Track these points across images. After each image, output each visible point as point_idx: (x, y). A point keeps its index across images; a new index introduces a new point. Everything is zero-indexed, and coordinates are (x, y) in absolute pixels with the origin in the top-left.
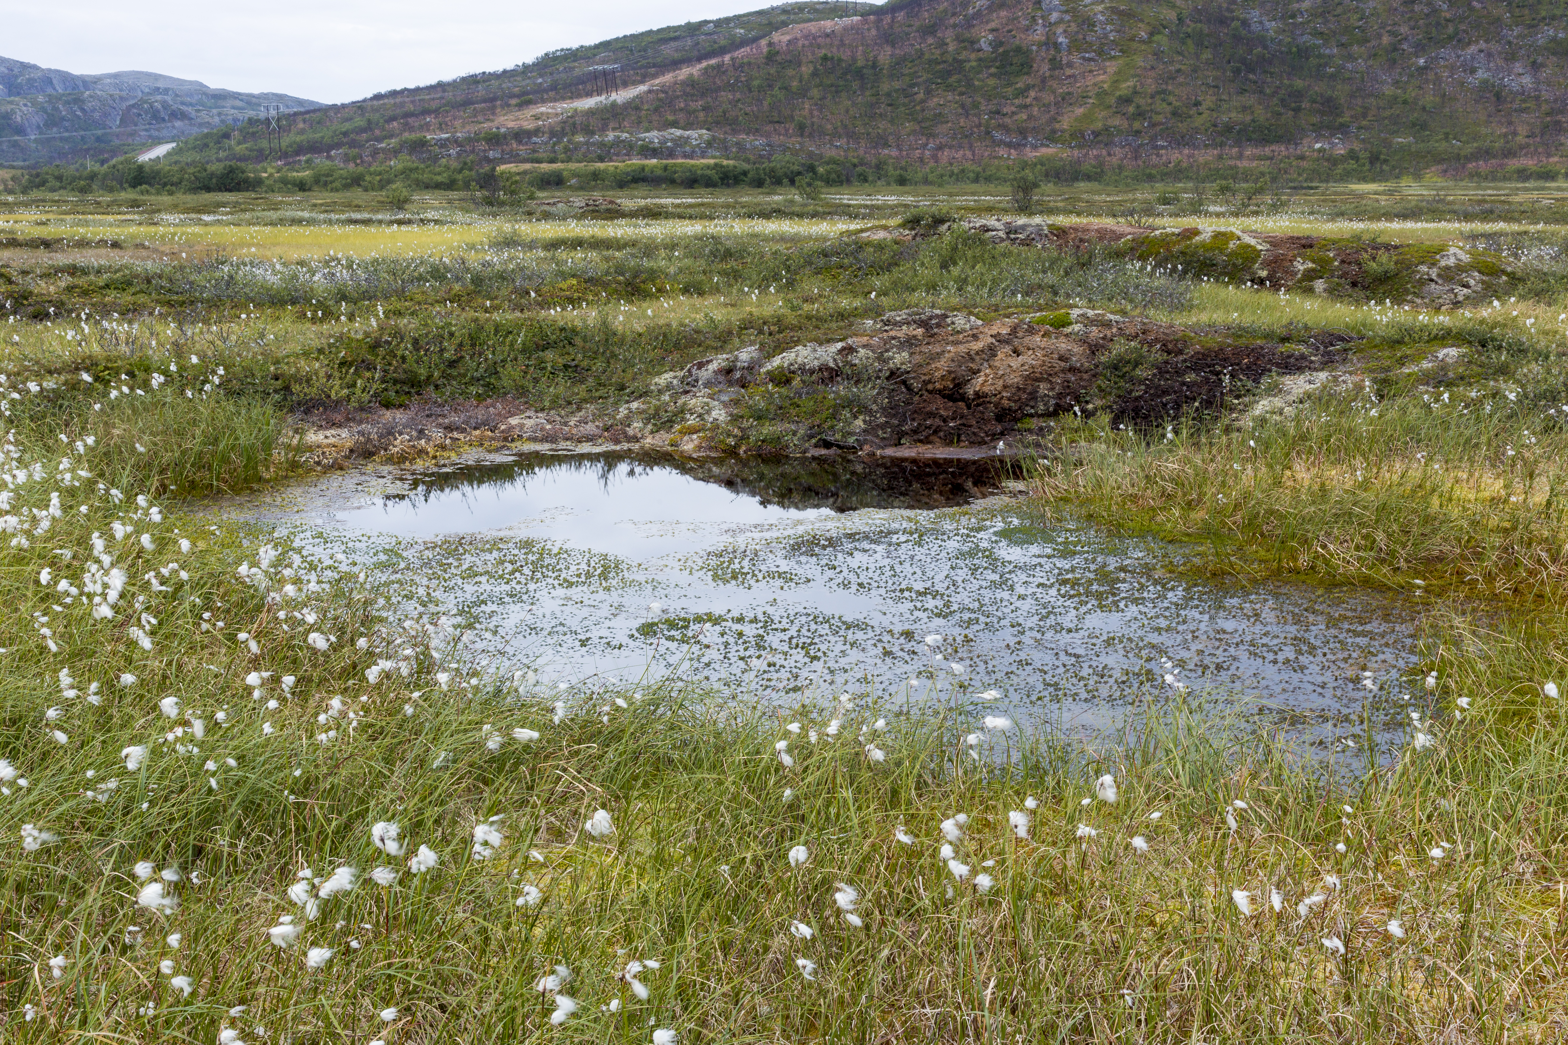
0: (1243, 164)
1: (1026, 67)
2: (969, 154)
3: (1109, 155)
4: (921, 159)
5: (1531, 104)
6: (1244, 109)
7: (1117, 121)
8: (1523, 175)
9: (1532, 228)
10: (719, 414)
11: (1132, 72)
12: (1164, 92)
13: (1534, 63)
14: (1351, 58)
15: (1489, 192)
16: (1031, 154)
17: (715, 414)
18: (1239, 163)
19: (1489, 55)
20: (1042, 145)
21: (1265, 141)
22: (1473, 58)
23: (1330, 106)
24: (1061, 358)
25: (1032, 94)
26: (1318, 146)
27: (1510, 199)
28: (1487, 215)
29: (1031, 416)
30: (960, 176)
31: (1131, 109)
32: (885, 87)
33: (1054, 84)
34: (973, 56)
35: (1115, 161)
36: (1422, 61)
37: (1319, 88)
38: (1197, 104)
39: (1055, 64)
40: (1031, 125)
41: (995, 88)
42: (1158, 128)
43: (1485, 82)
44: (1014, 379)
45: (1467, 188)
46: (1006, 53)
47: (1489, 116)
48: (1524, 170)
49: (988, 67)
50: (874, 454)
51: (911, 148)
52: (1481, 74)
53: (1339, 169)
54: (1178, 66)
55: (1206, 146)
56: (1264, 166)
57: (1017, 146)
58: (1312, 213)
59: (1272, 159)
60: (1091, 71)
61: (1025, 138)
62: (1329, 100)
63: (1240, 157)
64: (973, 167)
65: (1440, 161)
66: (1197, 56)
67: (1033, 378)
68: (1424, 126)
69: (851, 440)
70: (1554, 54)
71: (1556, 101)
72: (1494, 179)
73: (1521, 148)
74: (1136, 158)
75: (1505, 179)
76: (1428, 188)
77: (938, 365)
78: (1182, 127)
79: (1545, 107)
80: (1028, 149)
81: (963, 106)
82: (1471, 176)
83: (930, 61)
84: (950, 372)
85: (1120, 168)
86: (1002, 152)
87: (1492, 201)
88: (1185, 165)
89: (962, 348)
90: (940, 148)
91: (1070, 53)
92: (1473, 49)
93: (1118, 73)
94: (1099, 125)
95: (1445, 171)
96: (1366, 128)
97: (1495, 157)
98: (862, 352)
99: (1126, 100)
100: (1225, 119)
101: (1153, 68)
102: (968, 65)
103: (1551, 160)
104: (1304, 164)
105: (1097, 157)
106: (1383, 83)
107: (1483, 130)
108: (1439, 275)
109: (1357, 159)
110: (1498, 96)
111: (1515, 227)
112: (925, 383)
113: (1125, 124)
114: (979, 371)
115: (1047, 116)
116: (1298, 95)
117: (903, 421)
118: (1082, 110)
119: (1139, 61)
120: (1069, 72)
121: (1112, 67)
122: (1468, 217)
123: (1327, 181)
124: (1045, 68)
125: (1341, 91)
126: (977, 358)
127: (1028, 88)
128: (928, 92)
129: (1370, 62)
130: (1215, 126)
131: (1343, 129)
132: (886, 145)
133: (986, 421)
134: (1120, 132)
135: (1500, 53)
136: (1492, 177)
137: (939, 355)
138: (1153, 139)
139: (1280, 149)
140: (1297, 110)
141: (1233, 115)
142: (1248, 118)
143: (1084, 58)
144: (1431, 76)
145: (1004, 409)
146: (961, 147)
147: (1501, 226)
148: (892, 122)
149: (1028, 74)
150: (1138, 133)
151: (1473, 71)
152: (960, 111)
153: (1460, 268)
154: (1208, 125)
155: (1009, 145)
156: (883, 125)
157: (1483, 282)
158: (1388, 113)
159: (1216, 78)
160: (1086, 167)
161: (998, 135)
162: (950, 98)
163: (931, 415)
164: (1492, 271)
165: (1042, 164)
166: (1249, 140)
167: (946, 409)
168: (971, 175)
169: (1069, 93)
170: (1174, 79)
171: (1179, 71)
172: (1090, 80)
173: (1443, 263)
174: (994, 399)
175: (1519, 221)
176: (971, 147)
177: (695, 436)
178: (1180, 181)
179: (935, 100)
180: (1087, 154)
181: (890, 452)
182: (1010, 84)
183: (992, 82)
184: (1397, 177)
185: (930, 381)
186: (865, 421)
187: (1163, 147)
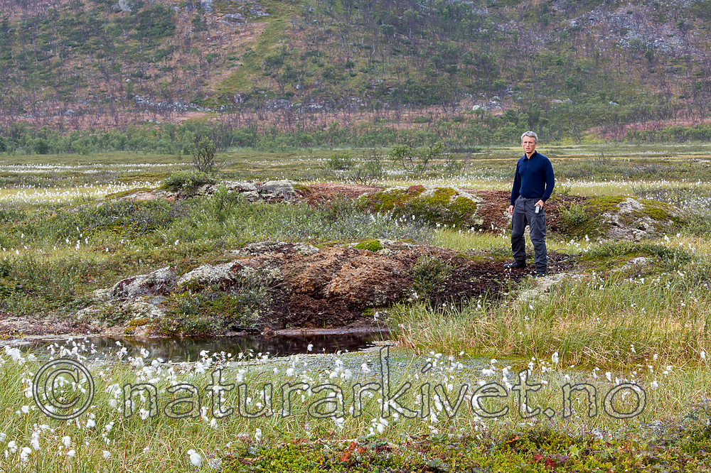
0: (402, 127)
1: (168, 28)
2: (111, 119)
3: (261, 118)
4: (60, 126)
5: (682, 66)
6: (399, 70)
7: (267, 84)
8: (680, 135)
9: (691, 185)
10: (156, 312)
11: (280, 33)
12: (315, 53)
13: (681, 25)
14: (502, 18)
15: (649, 153)
16: (178, 119)
17: (153, 312)
18: (396, 126)
19: (638, 16)
20: (189, 109)
21: (421, 102)
22: (623, 20)
23: (485, 67)
24: (386, 269)
25: (176, 56)
26: (476, 107)
27: (670, 159)
28: (650, 174)
29: (371, 307)
30: (104, 143)
31: (281, 71)
32: (17, 50)
33: (199, 45)
34: (111, 17)
35: (268, 125)
36: (573, 23)
37: (472, 49)
38: (350, 65)
39: (199, 25)
40: (176, 88)
41: (136, 50)
42: (311, 91)
43: (637, 43)
44: (357, 283)
45: (627, 149)
46: (146, 13)
47: (643, 77)
48: (681, 131)
49: (128, 29)
50: (272, 334)
51: (48, 114)
52: (632, 36)
53: (499, 131)
54: (327, 27)
55: (362, 108)
56: (423, 129)
57: (163, 110)
58: (487, 175)
59: (430, 121)
60: (237, 32)
61: (171, 102)
62: (484, 61)
63: (398, 119)
64: (118, 133)
65: (598, 122)
66: (347, 16)
67: (370, 282)
68: (580, 88)
69: (253, 326)
70: (700, 16)
71: (705, 62)
72: (652, 140)
73: (676, 108)
74: (289, 122)
75: (663, 140)
76: (589, 149)
77: (302, 275)
78: (336, 89)
79: (695, 69)
80: (174, 113)
81: (102, 69)
82: (630, 137)
83: (65, 23)
84: (311, 280)
85: (274, 132)
86: (148, 116)
87: (653, 162)
88: (341, 128)
89: (317, 264)
90: (80, 113)
91: (214, 14)
92: (621, 11)
93: (266, 34)
94: (248, 88)
95: (604, 132)
96: (523, 89)
97: (651, 118)
98: (247, 268)
99: (276, 62)
100: (379, 80)
101: (301, 29)
102: (106, 27)
103: (705, 120)
104: (463, 126)
105: (248, 121)
106: (537, 43)
107: (638, 92)
108: (620, 220)
109: (516, 121)
110: (649, 56)
111: (676, 184)
112: (294, 288)
113: (276, 87)
114: (331, 279)
115: (193, 79)
116: (452, 56)
117: (286, 312)
118: (229, 72)
119: (287, 22)
120: (214, 33)
121: (259, 28)
122: (632, 176)
123: (488, 144)
124: (189, 29)
125: (495, 53)
126: (328, 270)
127: (172, 50)
128: (65, 55)
129: (522, 23)
130: (370, 88)
131: (500, 90)
132: (21, 111)
133: (343, 311)
134: (271, 94)
135: (648, 15)
136: (650, 137)
137: (302, 269)
138: (307, 101)
139: (438, 111)
140: (453, 71)
141: (387, 77)
142: (403, 80)
143: (229, 19)
144: (583, 37)
145: (352, 303)
146: (102, 112)
147: (664, 183)
148: (26, 86)
149: (171, 35)
150: (290, 95)
151: (624, 32)
152: (100, 74)
153: (636, 215)
154: (362, 87)
155: (154, 110)
156: (16, 90)
157: (655, 225)
158: (543, 74)
159: (367, 39)
160: (238, 132)
161: (141, 99)
162: (87, 61)
163: (304, 308)
164: (662, 217)
165: (191, 130)
166: (406, 102)
167: (314, 304)
168: (116, 142)
169: (215, 55)
170: (324, 40)
171: (329, 32)
172: (237, 42)
173: (622, 211)
174: (344, 297)
175: (679, 179)
176: (113, 112)
177: (144, 327)
178: (337, 145)
179: (72, 63)
180: (238, 117)
181: (282, 332)
182: (151, 46)
183: (133, 44)
184: (557, 139)
185: (297, 287)
186: (259, 314)
187: (316, 110)
